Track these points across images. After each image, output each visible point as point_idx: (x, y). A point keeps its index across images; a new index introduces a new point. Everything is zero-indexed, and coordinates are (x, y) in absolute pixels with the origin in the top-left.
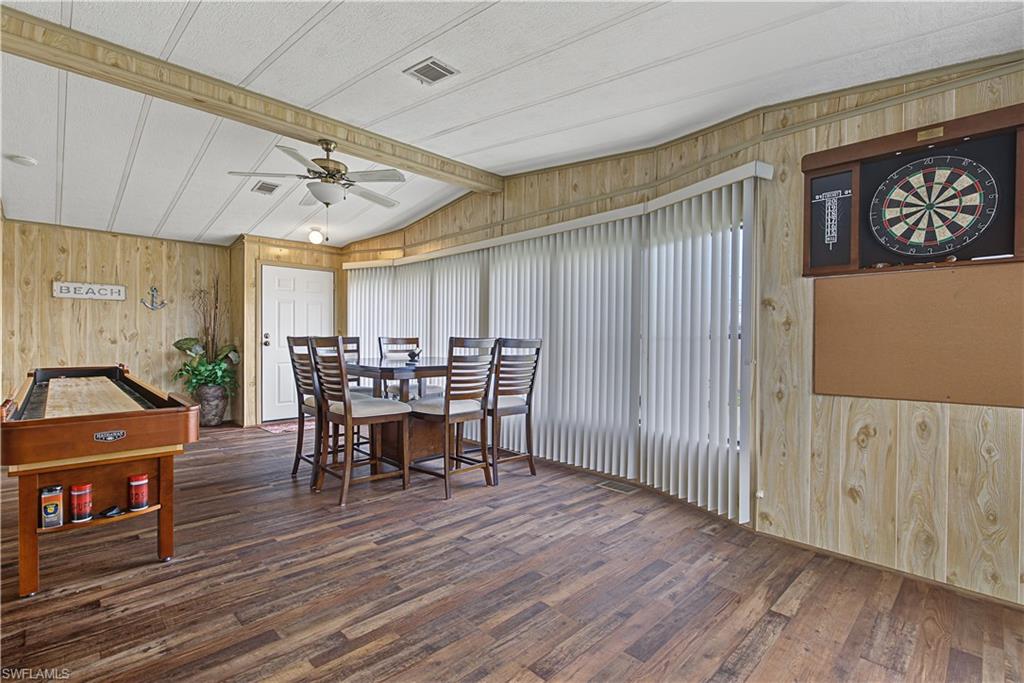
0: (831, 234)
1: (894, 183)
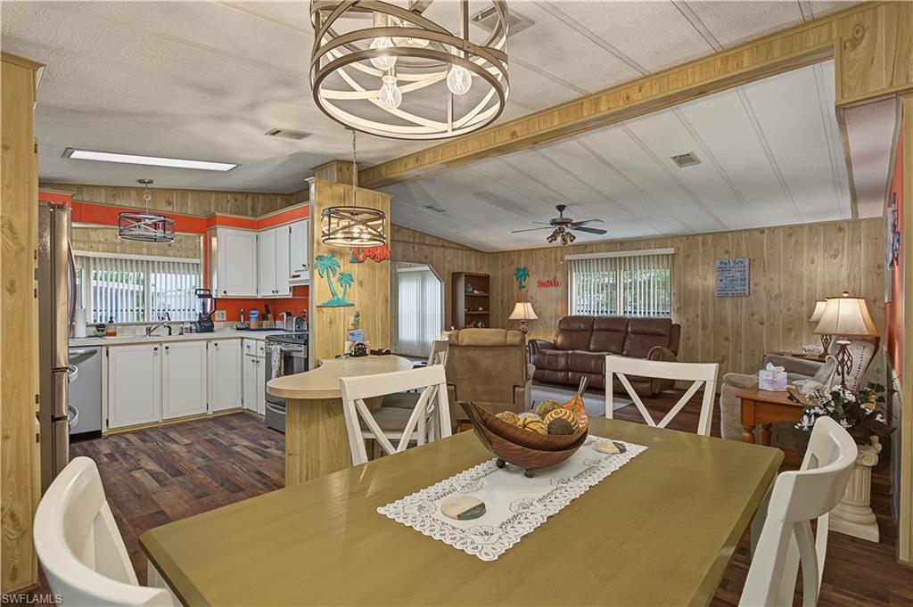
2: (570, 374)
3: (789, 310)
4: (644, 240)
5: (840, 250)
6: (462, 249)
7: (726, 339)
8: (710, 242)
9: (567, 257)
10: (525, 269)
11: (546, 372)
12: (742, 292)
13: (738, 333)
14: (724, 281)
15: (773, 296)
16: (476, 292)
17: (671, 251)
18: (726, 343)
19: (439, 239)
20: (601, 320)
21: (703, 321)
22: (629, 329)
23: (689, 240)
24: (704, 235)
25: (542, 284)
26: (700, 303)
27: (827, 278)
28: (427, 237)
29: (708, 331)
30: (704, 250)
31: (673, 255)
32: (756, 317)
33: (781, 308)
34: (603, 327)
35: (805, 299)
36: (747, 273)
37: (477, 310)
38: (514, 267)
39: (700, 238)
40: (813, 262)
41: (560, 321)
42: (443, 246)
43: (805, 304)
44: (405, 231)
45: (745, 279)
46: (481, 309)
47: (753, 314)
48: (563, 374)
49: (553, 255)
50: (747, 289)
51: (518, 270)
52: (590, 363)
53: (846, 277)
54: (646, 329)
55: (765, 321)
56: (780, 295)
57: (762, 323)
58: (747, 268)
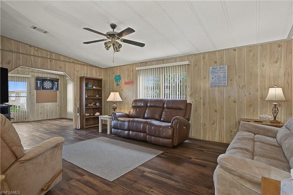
0: (39, 86)
1: (45, 82)
2: (130, 132)
3: (250, 94)
4: (174, 58)
5: (279, 58)
6: (86, 65)
7: (216, 111)
8: (207, 57)
9: (137, 69)
10: (119, 76)
11: (119, 130)
12: (224, 84)
13: (222, 107)
14: (214, 78)
15: (241, 86)
16: (94, 87)
17: (187, 62)
18: (216, 113)
19: (70, 58)
20: (151, 101)
21: (204, 101)
22: (165, 106)
23: (196, 57)
24: (204, 53)
25: (126, 83)
26: (202, 91)
27: (272, 75)
28: (62, 57)
29: (206, 107)
30: (204, 62)
31: (188, 64)
32: (232, 98)
33: (245, 93)
34: (152, 105)
35: (259, 88)
36: (226, 73)
37: (96, 97)
38: (114, 75)
39: (202, 55)
40: (263, 66)
41: (133, 102)
42: (73, 63)
43: (259, 90)
44: (44, 51)
45: (225, 77)
46: (97, 96)
47: (230, 97)
48: (127, 132)
49: (131, 68)
50: (227, 83)
51: (116, 76)
52: (140, 126)
53: (283, 74)
54: (174, 106)
55: (237, 101)
56: (245, 86)
57: (235, 102)
58: (227, 71)
